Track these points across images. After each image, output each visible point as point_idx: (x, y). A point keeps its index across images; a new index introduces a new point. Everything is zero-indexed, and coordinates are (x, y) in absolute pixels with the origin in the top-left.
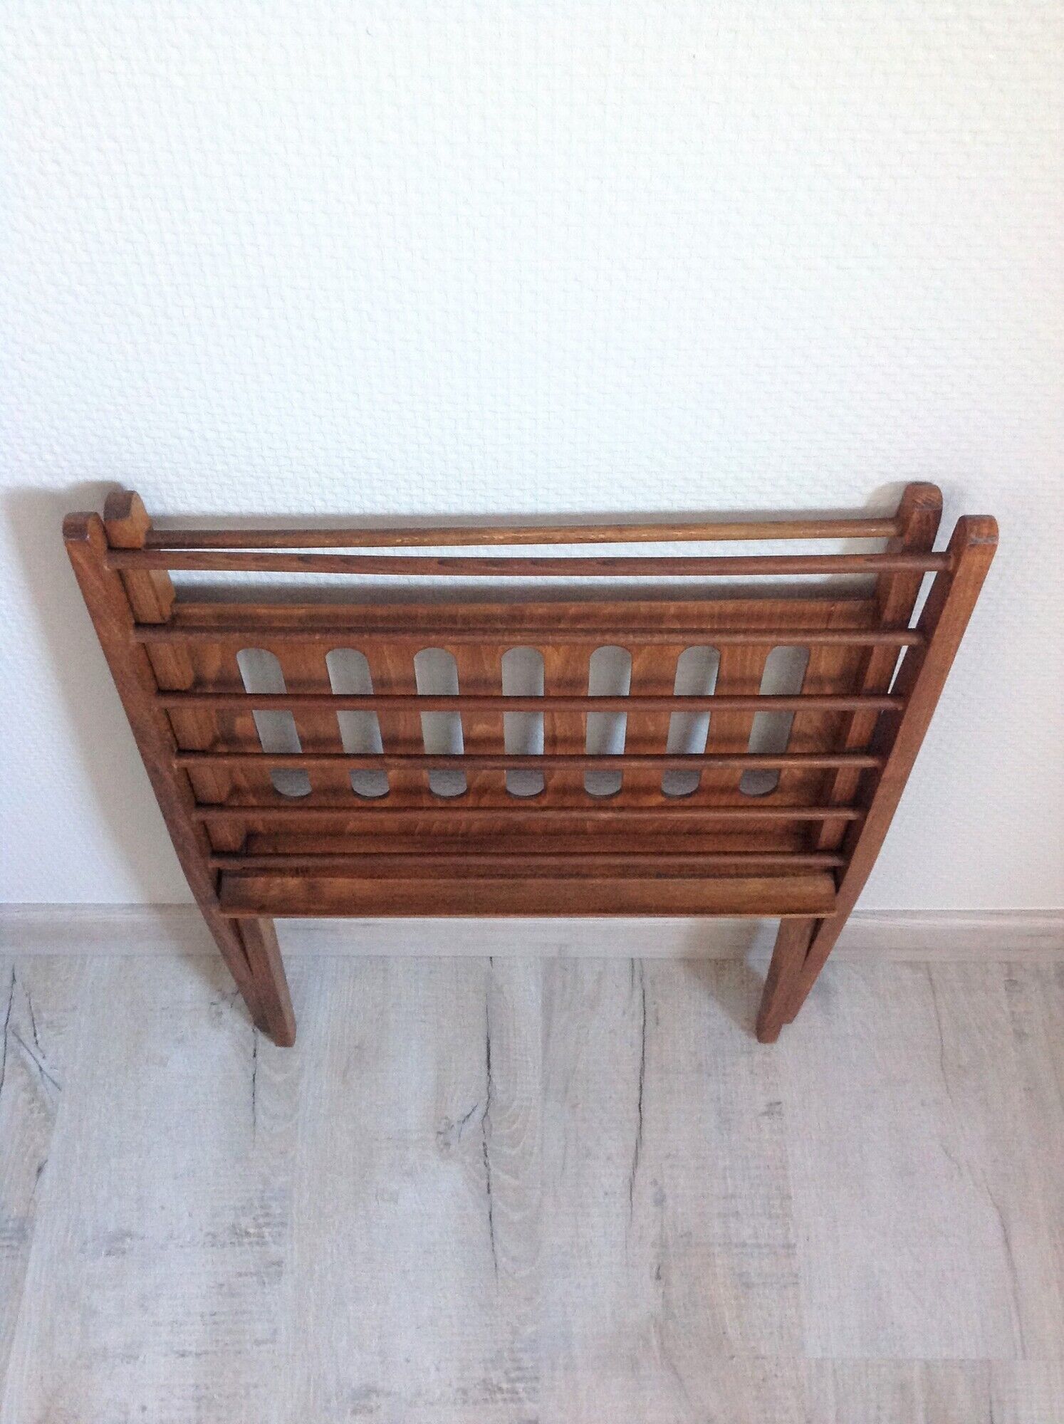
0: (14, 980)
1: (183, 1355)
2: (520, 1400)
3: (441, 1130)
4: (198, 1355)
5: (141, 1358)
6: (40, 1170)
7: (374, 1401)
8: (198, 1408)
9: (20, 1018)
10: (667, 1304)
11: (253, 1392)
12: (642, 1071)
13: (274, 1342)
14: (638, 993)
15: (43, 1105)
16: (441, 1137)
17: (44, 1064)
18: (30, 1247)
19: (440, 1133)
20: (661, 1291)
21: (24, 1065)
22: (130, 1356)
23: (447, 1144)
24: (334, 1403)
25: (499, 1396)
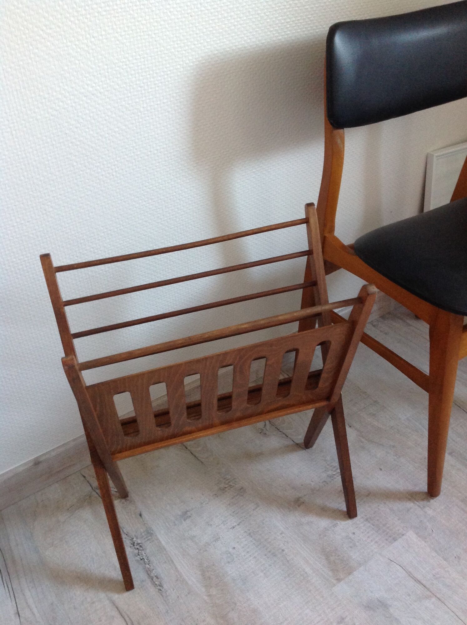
0: (84, 477)
1: (234, 528)
3: (260, 432)
4: (238, 525)
5: (221, 537)
6: (141, 515)
7: (302, 500)
8: (251, 537)
10: (358, 431)
11: (264, 522)
16: (262, 433)
18: (156, 536)
19: (260, 433)
22: (217, 539)
23: (265, 434)
25: (335, 476)
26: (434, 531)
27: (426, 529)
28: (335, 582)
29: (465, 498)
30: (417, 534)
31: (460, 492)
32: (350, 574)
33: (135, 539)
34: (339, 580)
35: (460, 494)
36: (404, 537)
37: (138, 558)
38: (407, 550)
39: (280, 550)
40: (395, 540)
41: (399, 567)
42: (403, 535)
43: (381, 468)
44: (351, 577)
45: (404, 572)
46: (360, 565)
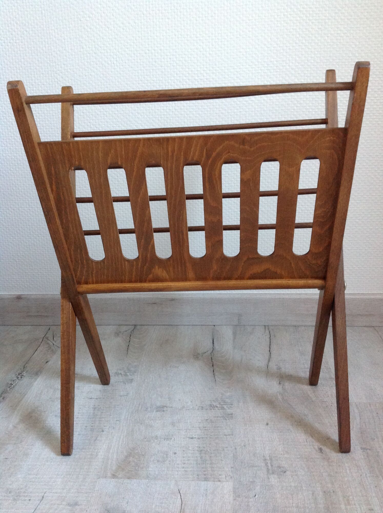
0: (49, 330)
2: (225, 409)
4: (97, 399)
7: (165, 409)
8: (94, 410)
9: (50, 335)
10: (284, 389)
11: (117, 407)
12: (270, 345)
13: (127, 396)
14: (267, 331)
15: (52, 350)
17: (55, 344)
18: (38, 377)
19: (195, 355)
20: (281, 387)
21: (48, 344)
23: (198, 357)
24: (149, 409)
25: (216, 408)
26: (257, 496)
27: (250, 490)
28: (109, 474)
29: (332, 491)
30: (234, 488)
31: (332, 484)
32: (129, 478)
33: (24, 372)
34: (114, 476)
35: (329, 485)
36: (219, 483)
37: (10, 383)
38: (206, 495)
39: (101, 430)
40: (206, 479)
41: (179, 501)
42: (219, 481)
43: (269, 423)
44: (126, 481)
45: (179, 508)
46: (148, 477)
